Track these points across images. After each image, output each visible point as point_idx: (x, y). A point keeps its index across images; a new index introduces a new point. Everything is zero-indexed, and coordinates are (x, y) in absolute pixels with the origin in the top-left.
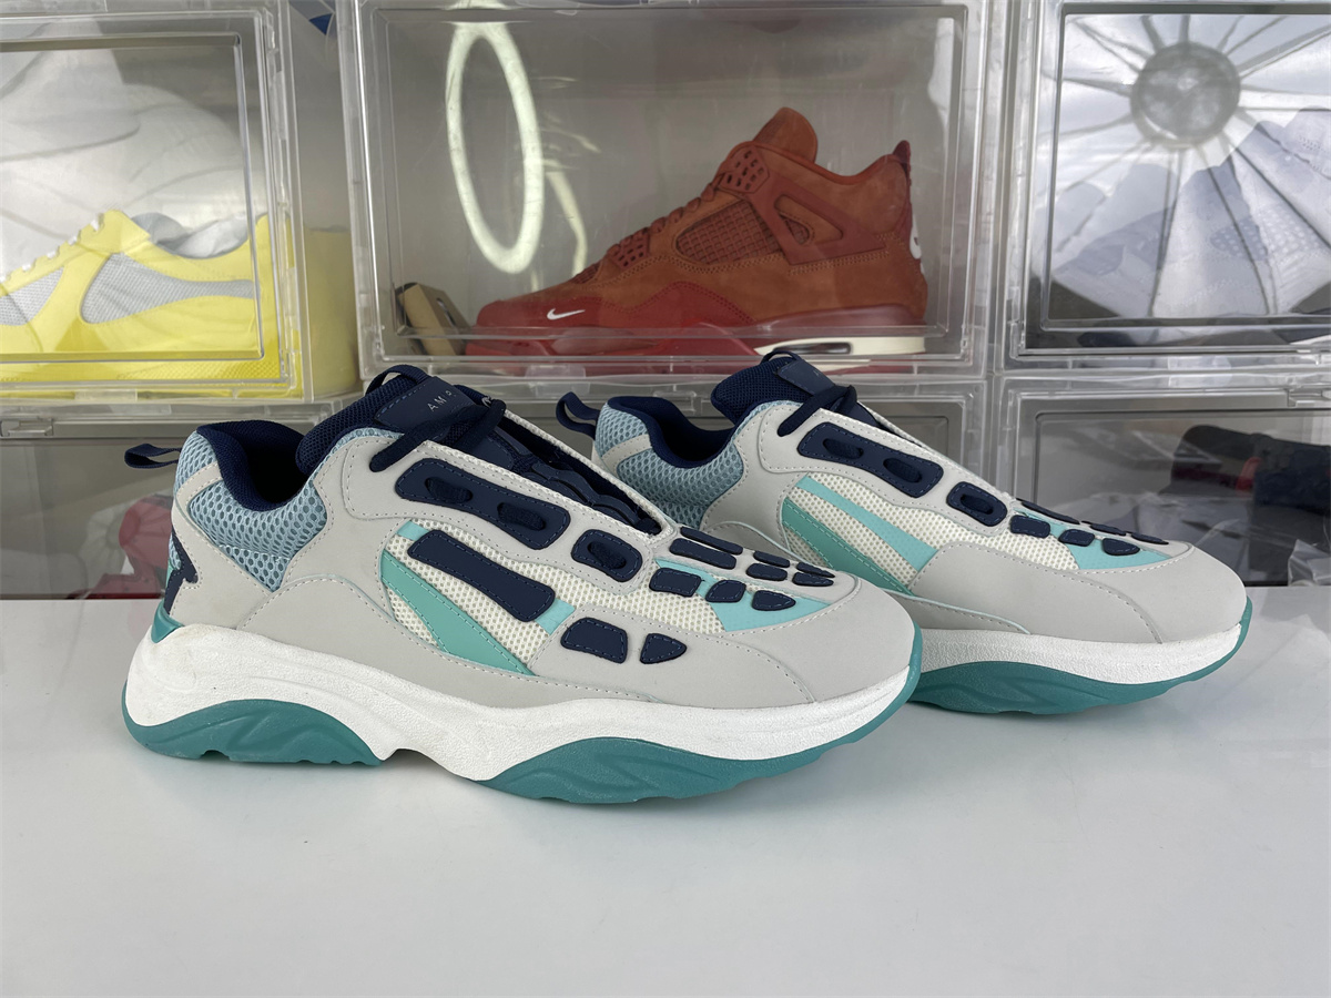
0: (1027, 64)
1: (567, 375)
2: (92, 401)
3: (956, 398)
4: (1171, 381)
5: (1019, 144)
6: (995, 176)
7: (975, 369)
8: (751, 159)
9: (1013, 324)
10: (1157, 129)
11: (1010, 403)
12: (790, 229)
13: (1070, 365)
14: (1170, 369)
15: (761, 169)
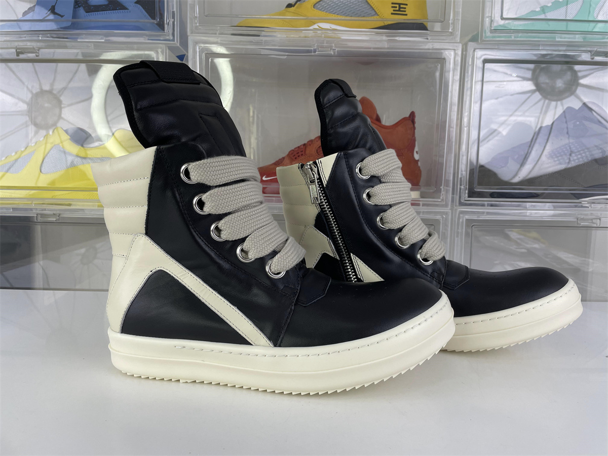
0: (469, 82)
3: (438, 217)
4: (528, 213)
5: (466, 114)
6: (455, 127)
9: (462, 187)
11: (461, 220)
13: (486, 205)
14: (527, 208)
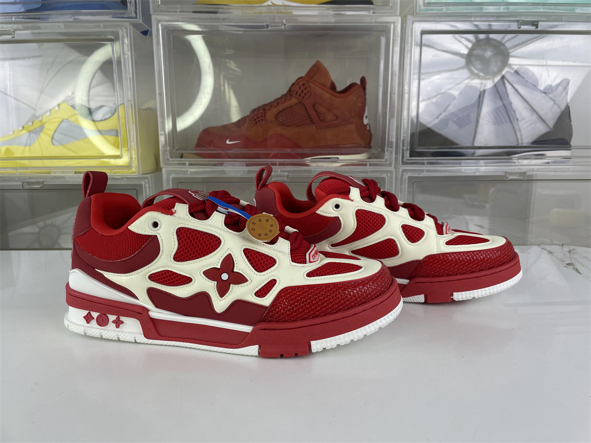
0: (409, 52)
1: (238, 166)
2: (58, 175)
3: (384, 175)
4: (463, 169)
7: (390, 165)
9: (405, 148)
10: (476, 71)
11: (404, 178)
13: (426, 163)
14: (462, 165)
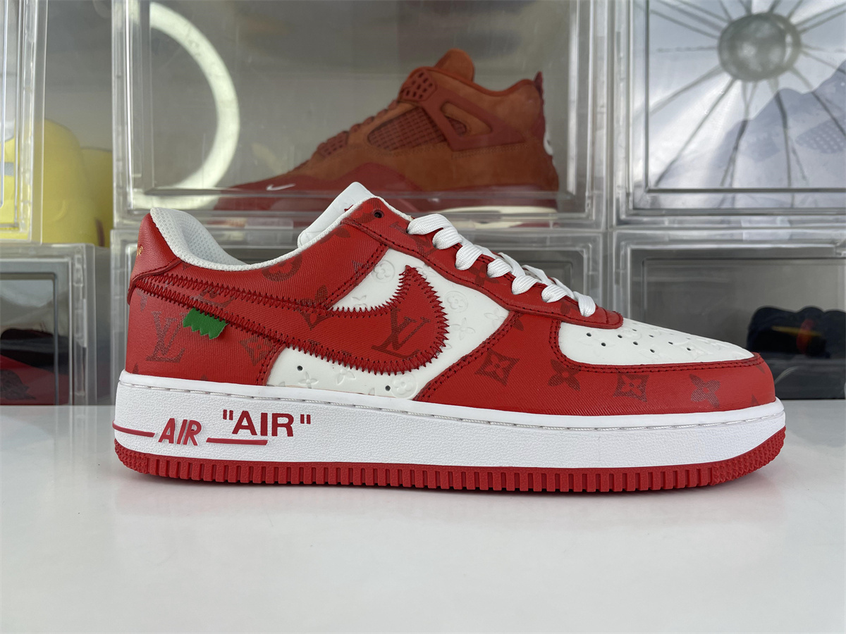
4: (745, 234)
7: (596, 225)
8: (423, 78)
11: (622, 253)
12: (453, 125)
14: (744, 225)
15: (431, 85)
